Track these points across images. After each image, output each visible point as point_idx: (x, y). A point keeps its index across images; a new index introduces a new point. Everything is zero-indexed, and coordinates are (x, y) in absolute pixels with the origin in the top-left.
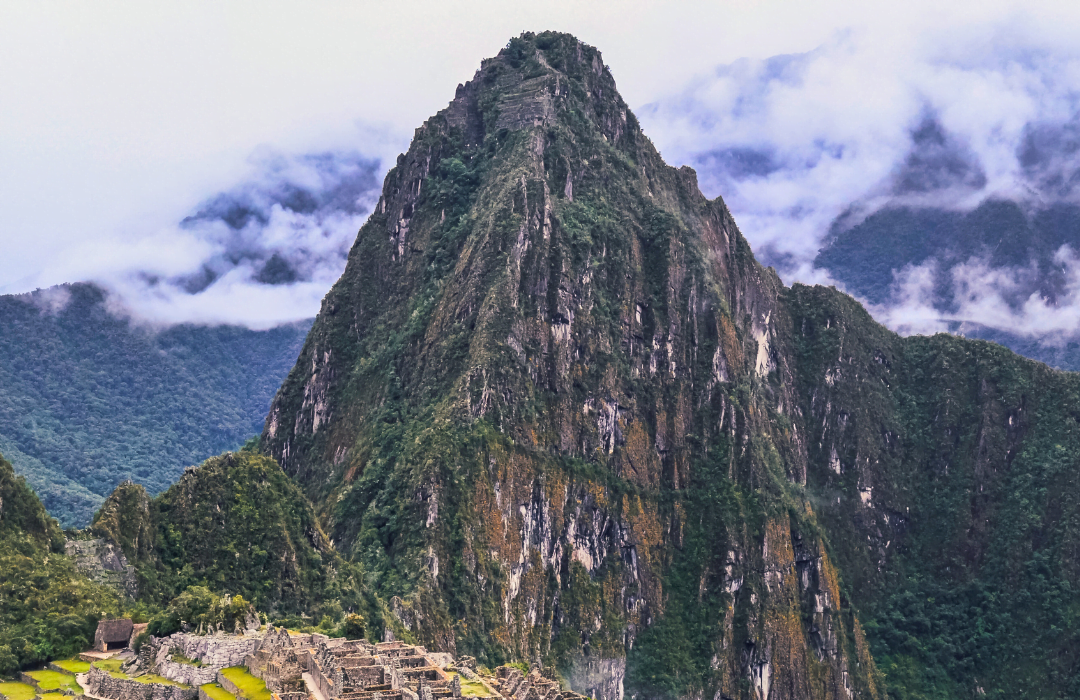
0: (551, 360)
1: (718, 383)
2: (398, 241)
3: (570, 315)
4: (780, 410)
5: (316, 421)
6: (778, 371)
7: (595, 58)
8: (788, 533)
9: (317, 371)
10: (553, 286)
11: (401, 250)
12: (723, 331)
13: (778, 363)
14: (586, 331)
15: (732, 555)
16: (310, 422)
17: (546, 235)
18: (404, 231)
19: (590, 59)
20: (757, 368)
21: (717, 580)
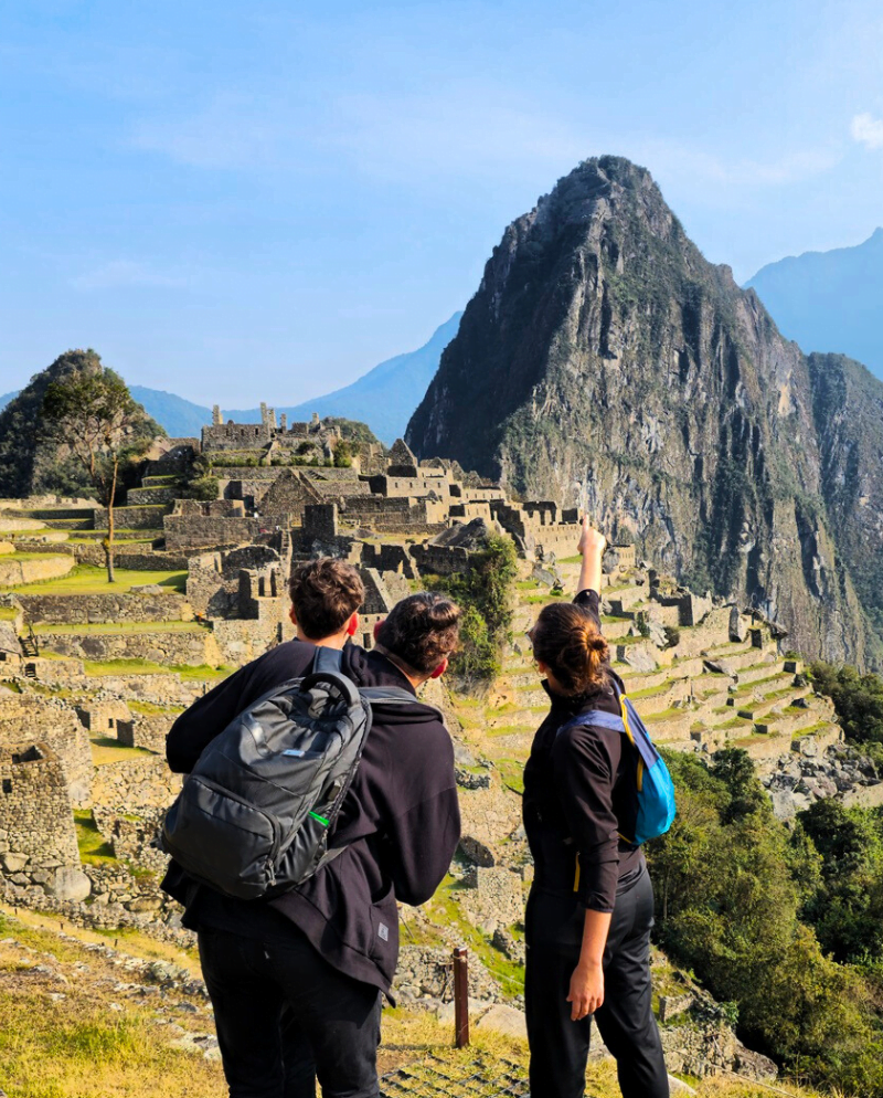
0: (603, 385)
1: (739, 409)
2: (494, 309)
3: (619, 354)
4: (798, 439)
5: (439, 437)
6: (797, 413)
7: (645, 175)
8: (793, 512)
9: (438, 402)
10: (604, 332)
11: (497, 315)
12: (744, 371)
13: (797, 407)
14: (632, 364)
15: (746, 526)
16: (434, 438)
17: (600, 295)
18: (498, 302)
19: (642, 177)
20: (780, 410)
21: (734, 543)
